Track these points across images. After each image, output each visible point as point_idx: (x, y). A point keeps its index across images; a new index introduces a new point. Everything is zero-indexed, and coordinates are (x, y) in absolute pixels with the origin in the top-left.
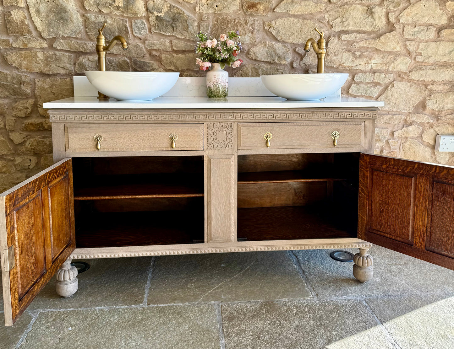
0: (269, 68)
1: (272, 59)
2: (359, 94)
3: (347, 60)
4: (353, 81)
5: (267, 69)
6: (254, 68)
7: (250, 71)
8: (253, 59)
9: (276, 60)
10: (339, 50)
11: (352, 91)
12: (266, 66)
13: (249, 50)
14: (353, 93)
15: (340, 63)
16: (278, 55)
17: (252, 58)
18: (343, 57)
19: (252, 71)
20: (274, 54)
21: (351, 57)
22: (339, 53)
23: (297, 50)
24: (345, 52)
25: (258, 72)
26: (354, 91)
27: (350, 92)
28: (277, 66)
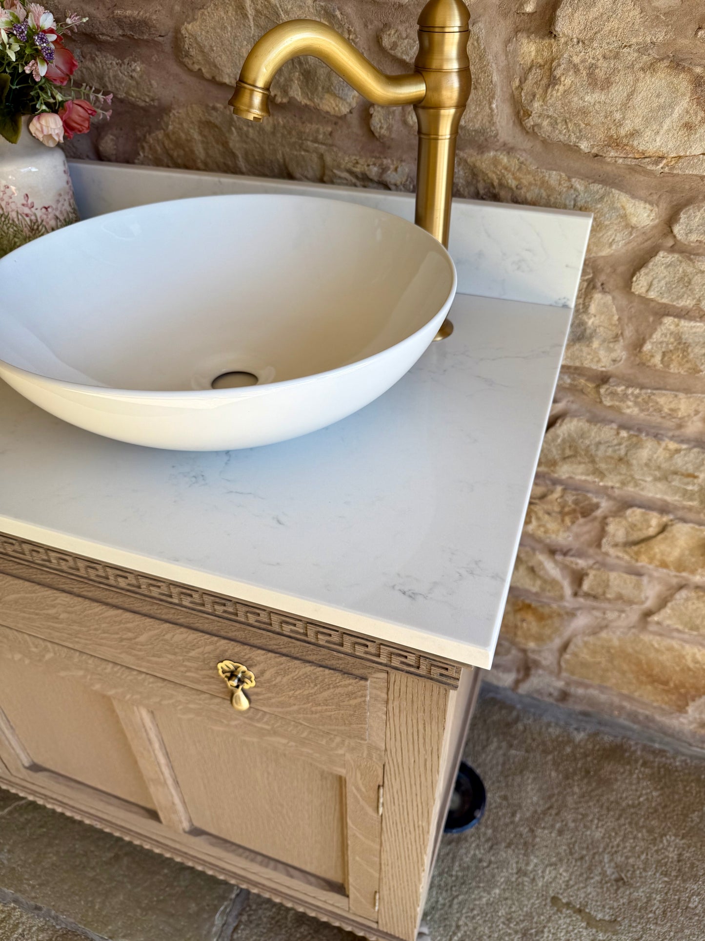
2: (687, 302)
3: (656, 115)
4: (665, 235)
6: (208, 124)
7: (196, 136)
8: (207, 75)
10: (617, 56)
11: (650, 285)
13: (177, 31)
14: (652, 295)
15: (612, 132)
17: (199, 70)
18: (638, 99)
19: (205, 136)
21: (684, 103)
22: (615, 70)
23: (386, 42)
24: (651, 67)
26: (663, 283)
27: (640, 285)
28: (303, 123)
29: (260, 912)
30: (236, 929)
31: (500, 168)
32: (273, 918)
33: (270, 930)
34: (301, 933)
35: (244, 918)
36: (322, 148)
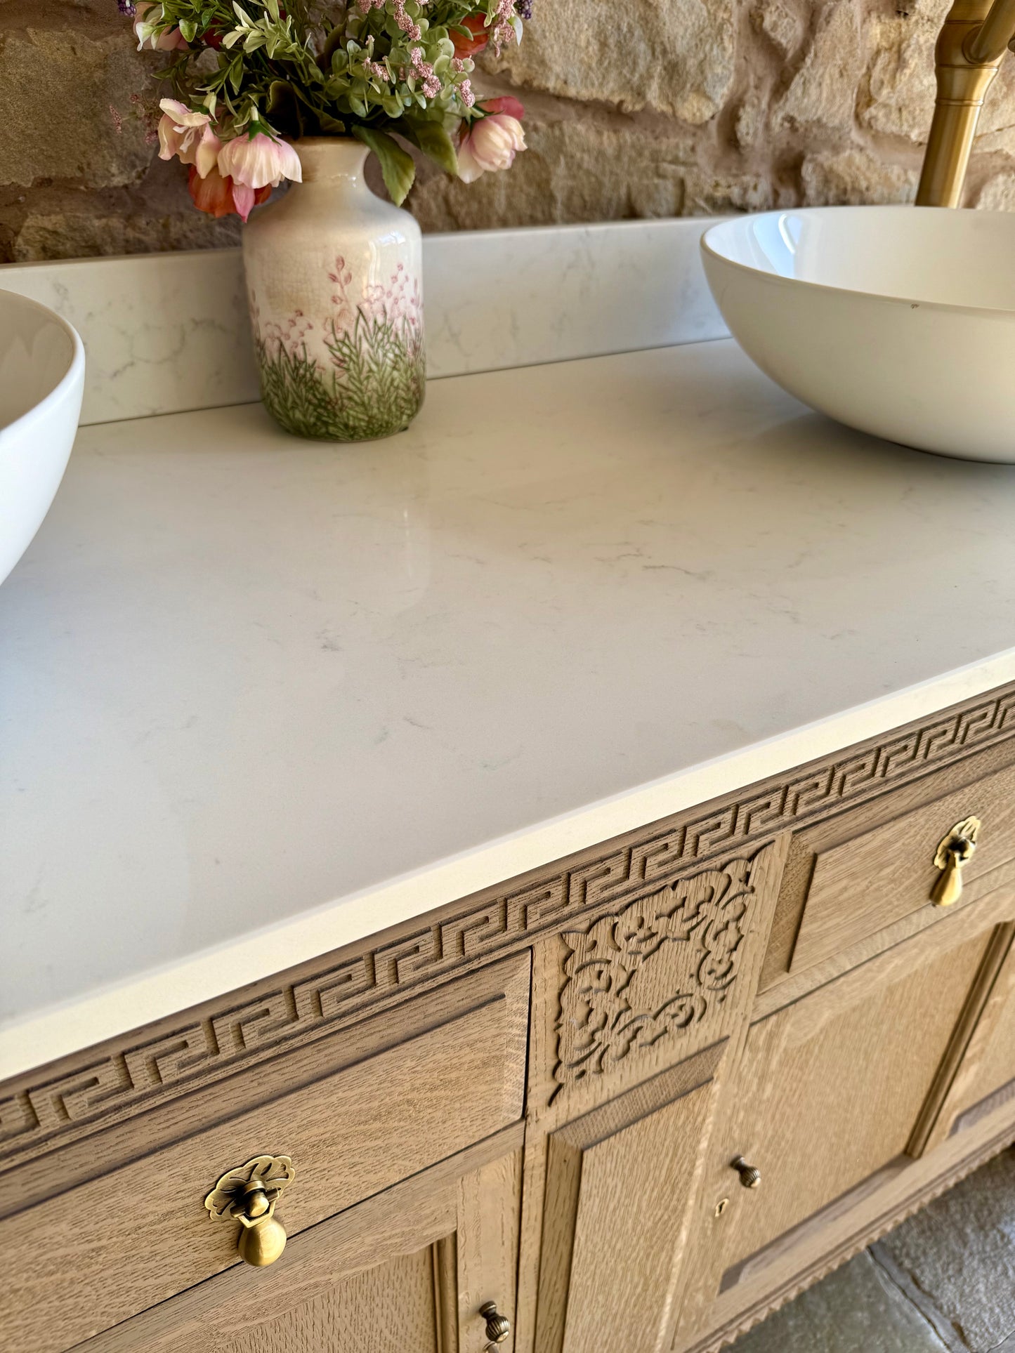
0: (610, 151)
1: (626, 85)
5: (601, 154)
8: (516, 80)
9: (654, 97)
12: (592, 138)
16: (664, 52)
17: (507, 72)
20: (642, 47)
23: (766, 22)
25: (548, 181)
28: (656, 138)
29: (908, 1240)
30: (916, 1281)
31: (854, 168)
32: (923, 1232)
33: (937, 1242)
34: (956, 1211)
35: (907, 1264)
36: (682, 171)
